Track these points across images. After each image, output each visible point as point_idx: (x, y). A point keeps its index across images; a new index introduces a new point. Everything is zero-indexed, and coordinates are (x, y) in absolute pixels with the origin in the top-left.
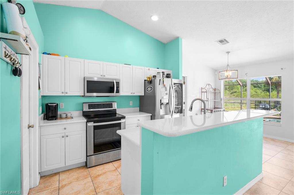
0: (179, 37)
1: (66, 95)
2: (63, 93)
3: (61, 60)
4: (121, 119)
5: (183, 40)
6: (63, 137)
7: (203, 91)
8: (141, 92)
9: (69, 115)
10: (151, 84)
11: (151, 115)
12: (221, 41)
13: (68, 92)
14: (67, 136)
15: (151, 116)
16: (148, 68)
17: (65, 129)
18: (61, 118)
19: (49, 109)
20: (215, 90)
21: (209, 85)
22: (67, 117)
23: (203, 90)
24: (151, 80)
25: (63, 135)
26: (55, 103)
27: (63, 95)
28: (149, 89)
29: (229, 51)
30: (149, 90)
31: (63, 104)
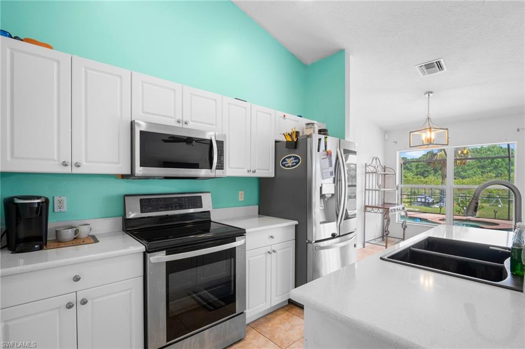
0: (344, 49)
1: (76, 171)
2: (65, 164)
3: (58, 62)
4: (237, 238)
5: (351, 57)
6: (69, 306)
7: (367, 171)
8: (268, 170)
9: (84, 231)
10: (297, 150)
11: (296, 222)
12: (429, 66)
13: (84, 163)
14: (84, 302)
15: (296, 225)
16: (282, 114)
17: (77, 279)
18: (59, 242)
19: (18, 215)
20: (384, 169)
21: (376, 159)
22: (77, 240)
23: (370, 169)
24: (295, 140)
25: (71, 298)
26: (38, 198)
27: (67, 170)
28: (290, 162)
29: (431, 90)
30: (290, 165)
31: (64, 199)
